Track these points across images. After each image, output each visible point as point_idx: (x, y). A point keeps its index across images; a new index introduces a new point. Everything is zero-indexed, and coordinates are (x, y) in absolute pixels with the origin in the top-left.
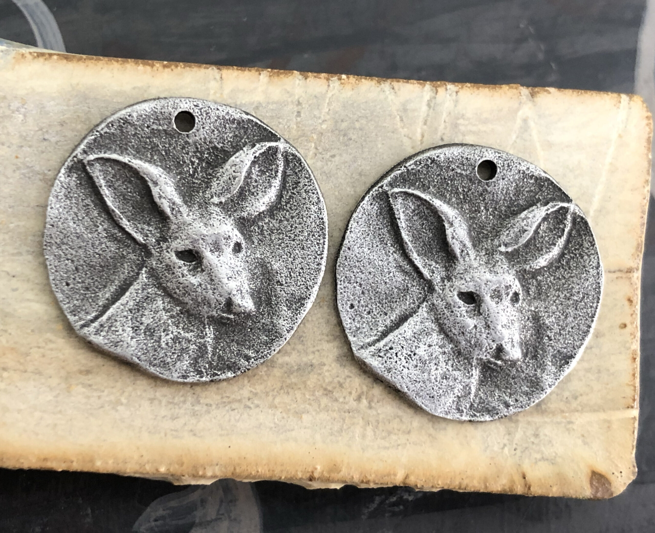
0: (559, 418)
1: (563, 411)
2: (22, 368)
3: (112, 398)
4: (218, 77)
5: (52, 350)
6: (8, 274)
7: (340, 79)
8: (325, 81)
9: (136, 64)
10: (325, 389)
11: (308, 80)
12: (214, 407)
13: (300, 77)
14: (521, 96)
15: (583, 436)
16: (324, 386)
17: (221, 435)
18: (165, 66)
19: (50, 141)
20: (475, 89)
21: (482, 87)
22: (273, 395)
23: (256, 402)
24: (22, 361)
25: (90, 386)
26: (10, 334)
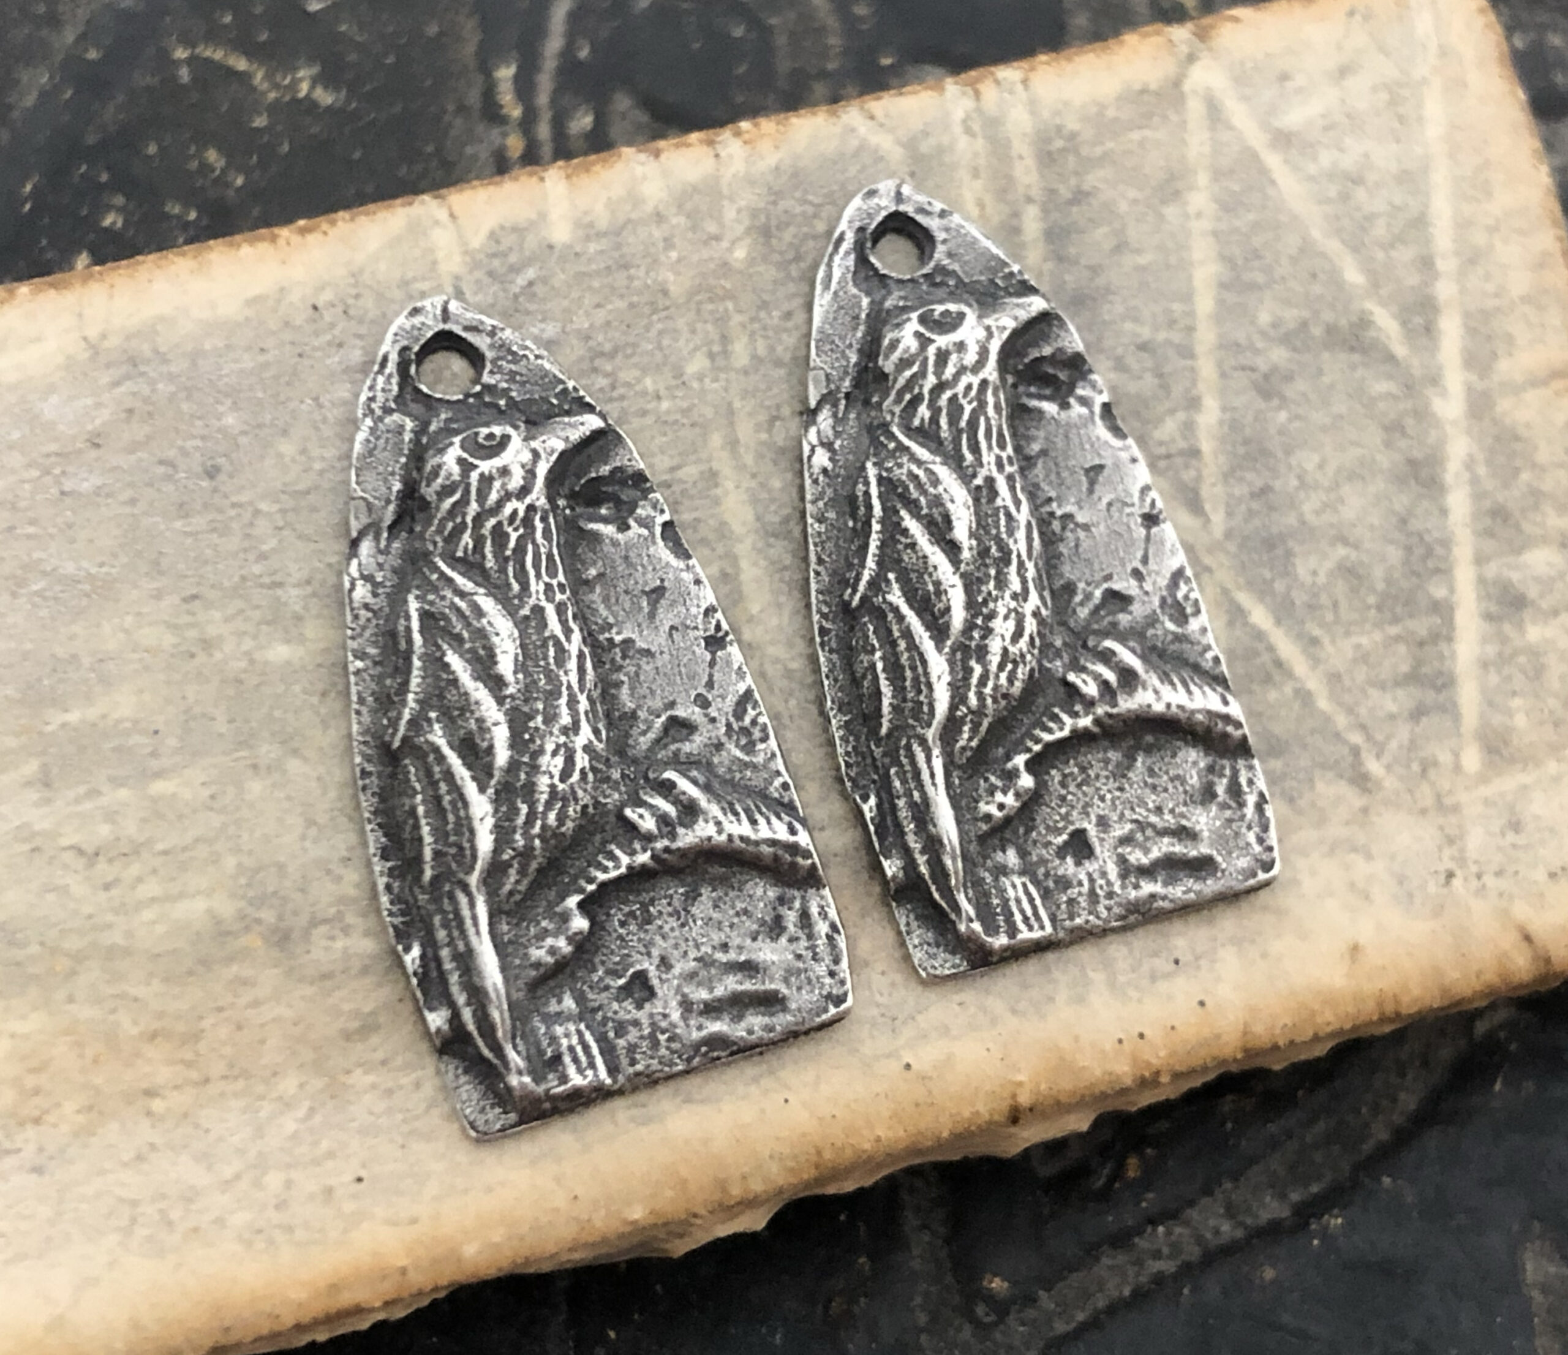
1: (1557, 749)
2: (194, 1075)
4: (442, 214)
5: (256, 1004)
6: (80, 852)
7: (738, 134)
8: (705, 148)
9: (231, 245)
11: (663, 157)
13: (642, 157)
14: (1174, 46)
17: (756, 1079)
18: (303, 231)
19: (80, 494)
20: (1063, 63)
21: (1076, 54)
24: (189, 1056)
26: (136, 1000)
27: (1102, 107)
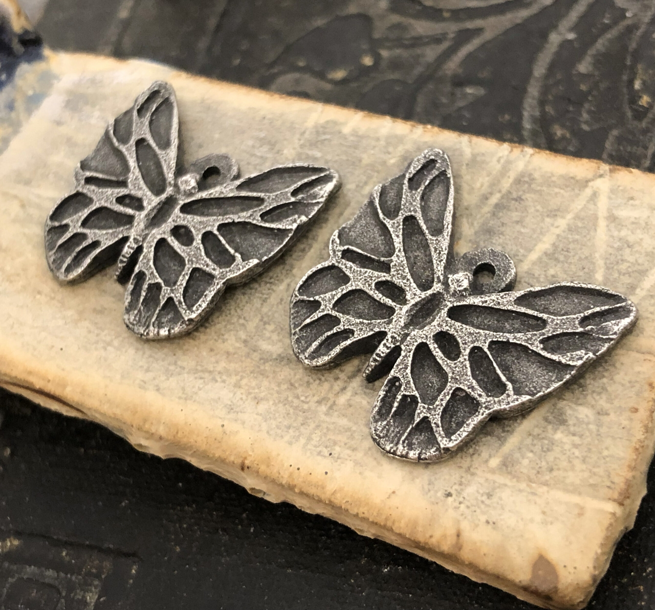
0: (523, 486)
1: (531, 481)
2: (53, 295)
3: (108, 339)
4: (320, 110)
8: (410, 127)
9: (260, 92)
10: (292, 385)
11: (396, 123)
12: (186, 370)
13: (390, 121)
14: (599, 169)
15: (544, 513)
16: (293, 381)
17: (180, 398)
18: (281, 98)
20: (553, 157)
21: (560, 156)
22: (242, 376)
23: (224, 377)
25: (96, 323)
27: (553, 175)
